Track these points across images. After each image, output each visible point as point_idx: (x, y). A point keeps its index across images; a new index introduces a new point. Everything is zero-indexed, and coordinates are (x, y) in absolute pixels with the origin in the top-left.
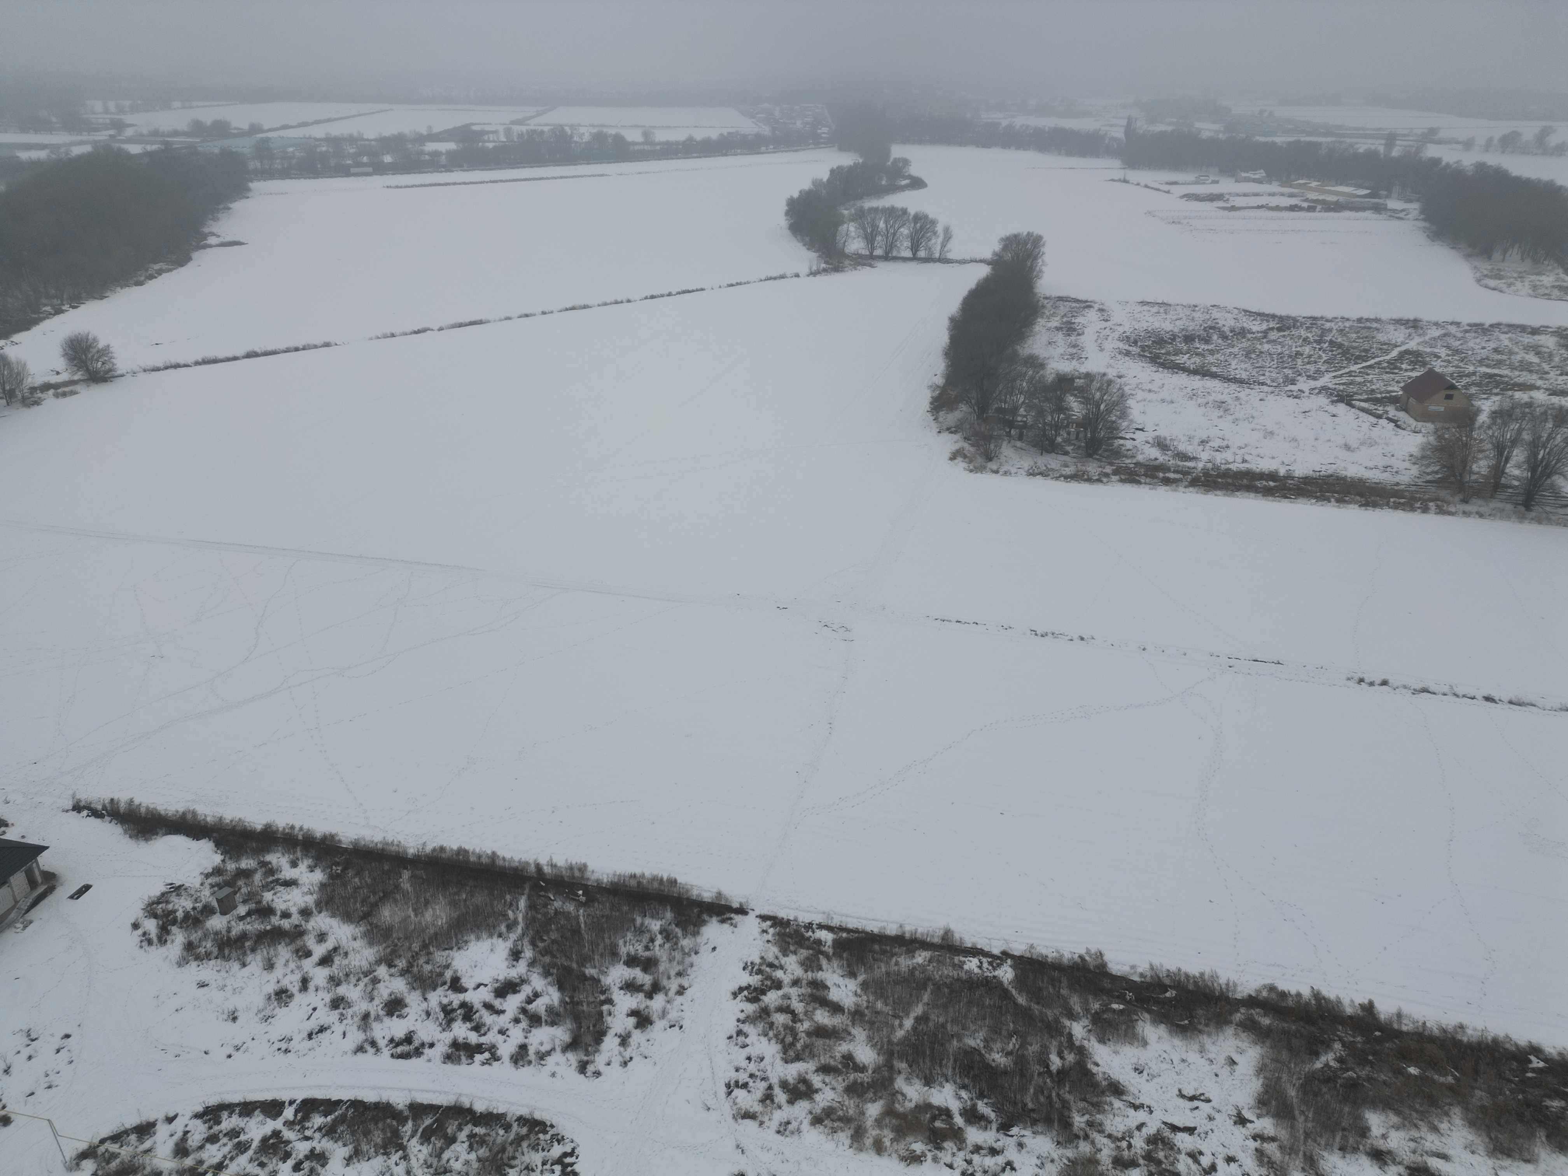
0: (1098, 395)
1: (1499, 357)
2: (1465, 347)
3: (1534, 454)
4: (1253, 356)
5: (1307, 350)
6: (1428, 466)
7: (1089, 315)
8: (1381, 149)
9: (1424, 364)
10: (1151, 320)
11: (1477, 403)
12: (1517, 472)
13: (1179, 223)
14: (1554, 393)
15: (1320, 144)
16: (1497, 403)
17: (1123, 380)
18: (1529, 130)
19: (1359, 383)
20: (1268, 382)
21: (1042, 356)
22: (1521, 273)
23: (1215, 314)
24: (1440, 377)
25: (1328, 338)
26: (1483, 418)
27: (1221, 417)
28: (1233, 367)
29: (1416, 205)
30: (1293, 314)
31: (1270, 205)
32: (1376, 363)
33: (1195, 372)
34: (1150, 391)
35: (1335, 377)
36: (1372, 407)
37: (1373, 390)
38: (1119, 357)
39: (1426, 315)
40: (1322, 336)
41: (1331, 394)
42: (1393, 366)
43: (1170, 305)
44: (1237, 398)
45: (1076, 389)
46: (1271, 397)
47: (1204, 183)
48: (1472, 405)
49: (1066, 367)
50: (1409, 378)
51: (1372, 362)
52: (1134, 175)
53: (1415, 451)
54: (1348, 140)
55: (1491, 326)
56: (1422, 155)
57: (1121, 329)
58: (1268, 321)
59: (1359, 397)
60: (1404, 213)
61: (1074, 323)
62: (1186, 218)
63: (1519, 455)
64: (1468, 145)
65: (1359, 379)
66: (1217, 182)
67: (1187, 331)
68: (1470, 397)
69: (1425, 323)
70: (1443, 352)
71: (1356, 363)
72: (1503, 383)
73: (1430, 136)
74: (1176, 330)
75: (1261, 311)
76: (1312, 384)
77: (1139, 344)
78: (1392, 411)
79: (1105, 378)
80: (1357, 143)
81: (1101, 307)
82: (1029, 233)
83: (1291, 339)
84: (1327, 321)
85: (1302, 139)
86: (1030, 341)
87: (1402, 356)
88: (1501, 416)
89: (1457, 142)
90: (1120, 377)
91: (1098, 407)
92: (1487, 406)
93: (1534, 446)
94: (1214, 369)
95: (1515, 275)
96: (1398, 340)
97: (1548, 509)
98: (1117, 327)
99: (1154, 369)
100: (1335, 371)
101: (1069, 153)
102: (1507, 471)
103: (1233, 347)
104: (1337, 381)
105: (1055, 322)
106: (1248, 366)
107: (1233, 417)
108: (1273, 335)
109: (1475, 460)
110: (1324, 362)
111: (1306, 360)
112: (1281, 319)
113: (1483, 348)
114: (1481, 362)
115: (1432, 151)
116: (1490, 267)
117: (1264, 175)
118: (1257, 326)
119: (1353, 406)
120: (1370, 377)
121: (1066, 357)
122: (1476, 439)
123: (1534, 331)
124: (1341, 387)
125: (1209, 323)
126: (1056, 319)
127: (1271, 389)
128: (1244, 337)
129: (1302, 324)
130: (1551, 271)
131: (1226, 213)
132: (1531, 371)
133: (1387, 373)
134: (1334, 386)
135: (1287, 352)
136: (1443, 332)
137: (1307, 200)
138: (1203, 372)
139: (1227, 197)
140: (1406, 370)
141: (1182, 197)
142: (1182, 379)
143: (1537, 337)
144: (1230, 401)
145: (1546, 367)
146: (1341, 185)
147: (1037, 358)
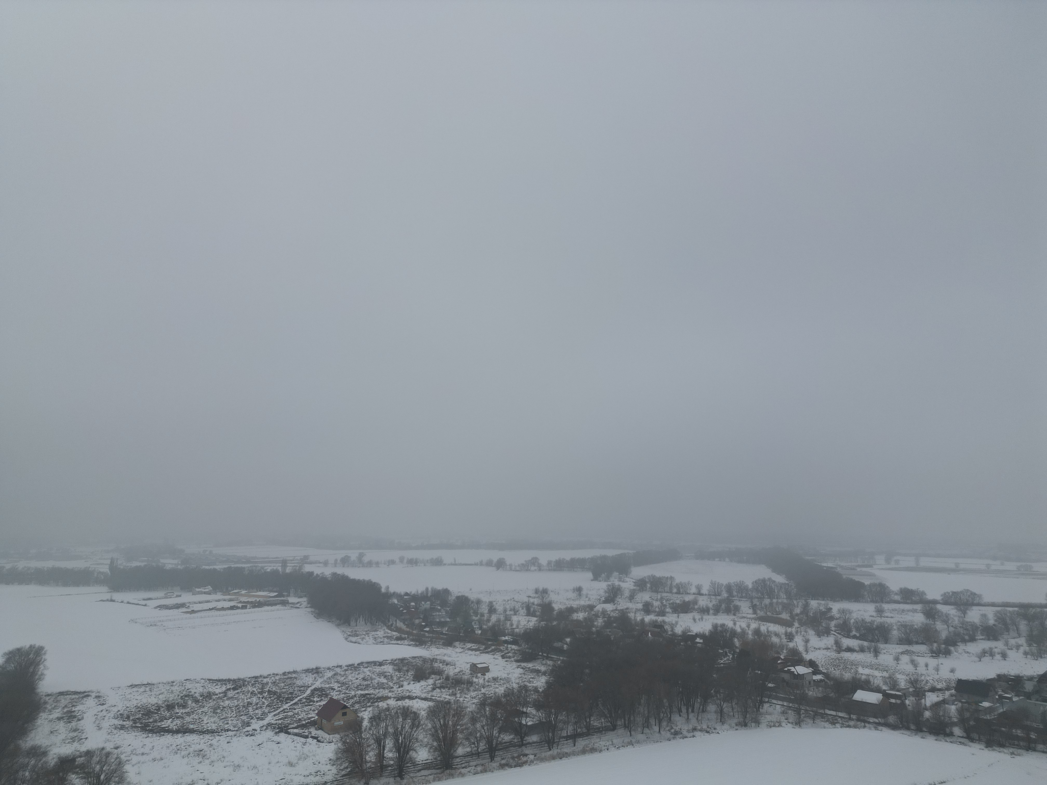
0: (98, 768)
1: (366, 683)
2: (347, 680)
3: (397, 740)
4: (219, 711)
5: (254, 700)
6: (341, 765)
7: (87, 703)
8: (280, 569)
9: (327, 695)
10: (139, 698)
11: (360, 715)
12: (390, 755)
13: (155, 625)
14: (399, 699)
15: (244, 568)
16: (371, 712)
17: (119, 750)
18: (353, 555)
19: (291, 716)
20: (232, 728)
21: (44, 745)
22: (366, 631)
23: (188, 685)
24: (337, 701)
25: (267, 690)
26: (366, 723)
27: (201, 762)
28: (205, 722)
29: (305, 599)
30: (242, 677)
31: (218, 607)
32: (298, 701)
33: (177, 732)
34: (143, 754)
35: (275, 715)
36: (301, 731)
37: (300, 719)
38: (115, 731)
39: (323, 664)
40: (262, 688)
41: (274, 728)
42: (309, 700)
43: (154, 684)
44: (211, 745)
45: (77, 767)
46: (235, 739)
47: (171, 597)
48: (358, 717)
49: (67, 750)
50: (320, 706)
51: (296, 700)
52: (117, 596)
53: (332, 755)
54: (260, 565)
55: (358, 664)
56: (302, 570)
57: (115, 709)
58: (226, 684)
59: (292, 726)
60: (299, 604)
61: (74, 711)
62: (160, 621)
63: (389, 743)
64: (326, 563)
65: (290, 714)
66: (180, 596)
67: (168, 701)
68: (356, 712)
69: (322, 669)
70: (336, 686)
71: (287, 703)
72: (371, 698)
73: (305, 560)
74: (160, 702)
75: (221, 678)
76: (261, 723)
77: (131, 718)
78: (314, 732)
79: (104, 752)
80: (265, 566)
81: (97, 694)
82: (31, 646)
83: (243, 694)
84: (264, 678)
85: (233, 566)
86: (32, 735)
87: (313, 693)
88: (375, 719)
89: (320, 563)
90: (117, 748)
91: (99, 777)
92: (366, 715)
93: (396, 735)
94: (191, 726)
95: (364, 633)
96: (309, 683)
97: (412, 775)
98: (112, 708)
99: (145, 736)
100: (275, 711)
101: (65, 584)
102: (385, 755)
103: (204, 707)
104: (277, 717)
105: (57, 714)
106: (216, 719)
107: (210, 760)
108: (231, 694)
109: (367, 753)
110: (267, 706)
111: (255, 707)
112: (234, 681)
113: (357, 679)
114: (357, 688)
115: (308, 568)
116: (350, 630)
117: (211, 589)
118: (219, 689)
119: (289, 733)
120: (296, 711)
121: (67, 741)
122: (364, 739)
123: (381, 664)
124: (280, 722)
125: (184, 693)
126: (57, 711)
127: (234, 733)
128: (211, 699)
129: (249, 682)
130: (381, 628)
131: (188, 615)
132: (384, 688)
133: (306, 706)
134: (275, 722)
135: (242, 704)
136: (334, 673)
137: (241, 602)
138: (184, 730)
139: (188, 605)
140: (317, 702)
141: (156, 608)
142: (168, 739)
143: (382, 667)
144: (206, 749)
145: (391, 684)
146: (260, 591)
147: (40, 747)
